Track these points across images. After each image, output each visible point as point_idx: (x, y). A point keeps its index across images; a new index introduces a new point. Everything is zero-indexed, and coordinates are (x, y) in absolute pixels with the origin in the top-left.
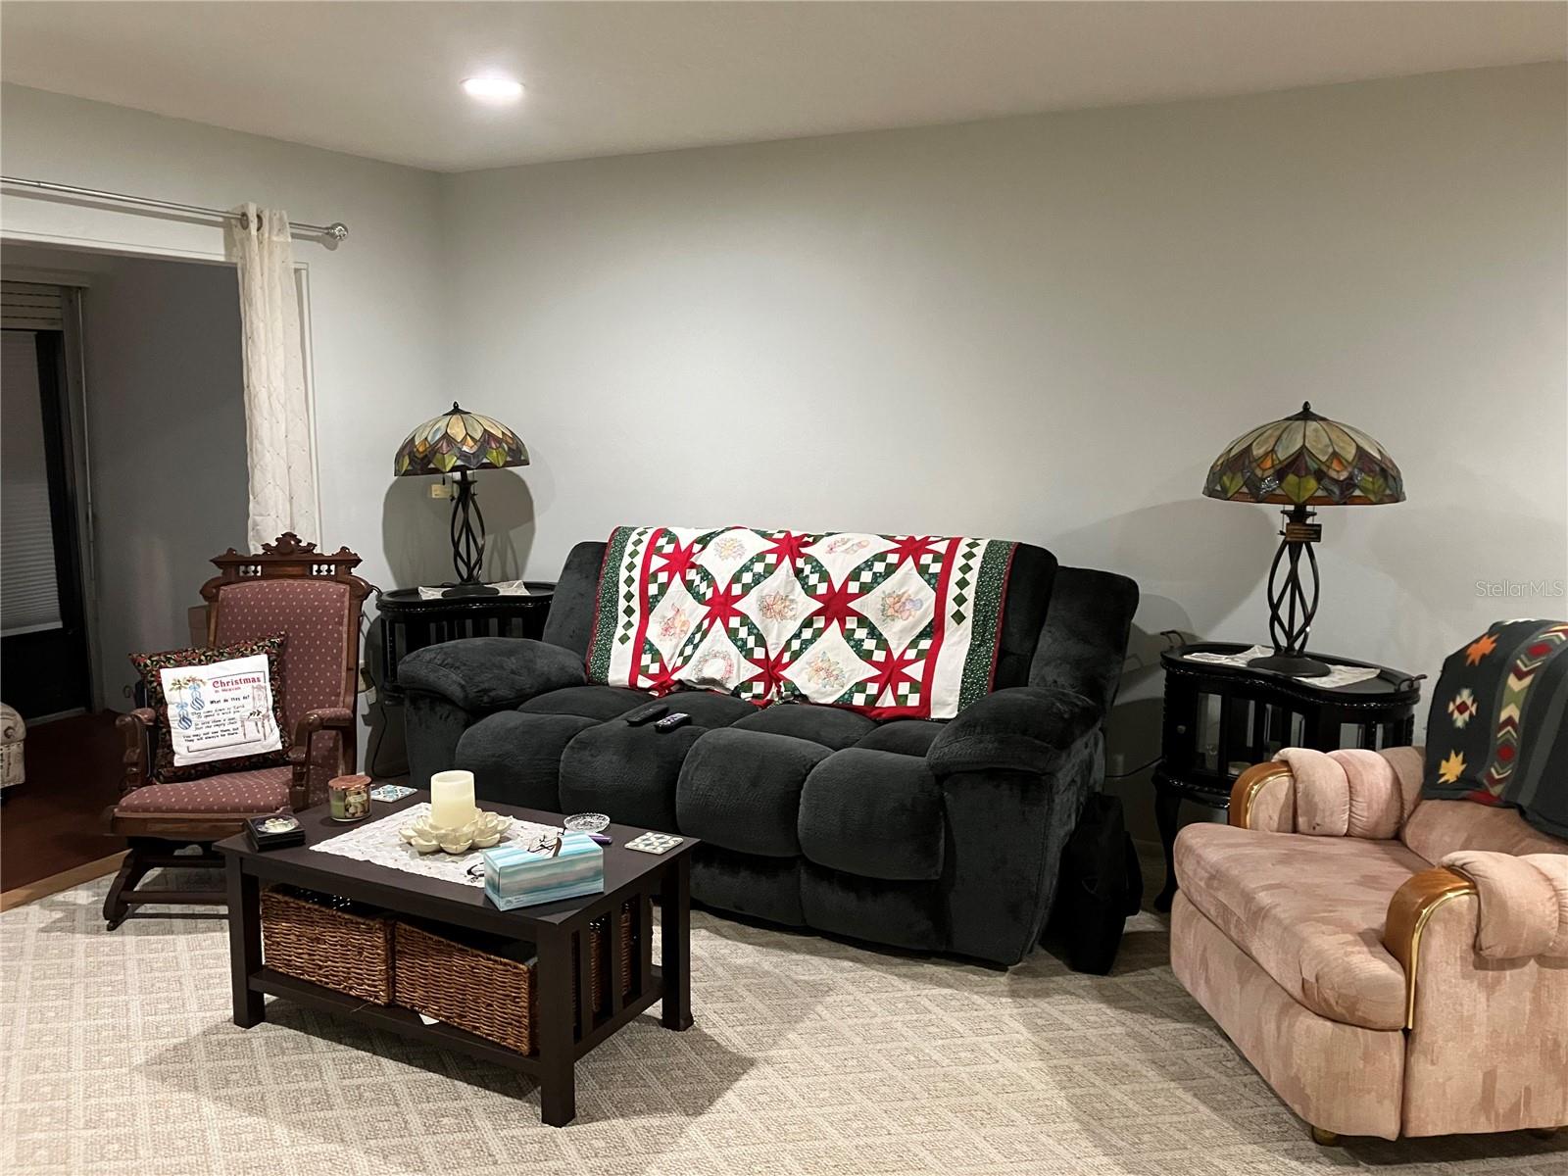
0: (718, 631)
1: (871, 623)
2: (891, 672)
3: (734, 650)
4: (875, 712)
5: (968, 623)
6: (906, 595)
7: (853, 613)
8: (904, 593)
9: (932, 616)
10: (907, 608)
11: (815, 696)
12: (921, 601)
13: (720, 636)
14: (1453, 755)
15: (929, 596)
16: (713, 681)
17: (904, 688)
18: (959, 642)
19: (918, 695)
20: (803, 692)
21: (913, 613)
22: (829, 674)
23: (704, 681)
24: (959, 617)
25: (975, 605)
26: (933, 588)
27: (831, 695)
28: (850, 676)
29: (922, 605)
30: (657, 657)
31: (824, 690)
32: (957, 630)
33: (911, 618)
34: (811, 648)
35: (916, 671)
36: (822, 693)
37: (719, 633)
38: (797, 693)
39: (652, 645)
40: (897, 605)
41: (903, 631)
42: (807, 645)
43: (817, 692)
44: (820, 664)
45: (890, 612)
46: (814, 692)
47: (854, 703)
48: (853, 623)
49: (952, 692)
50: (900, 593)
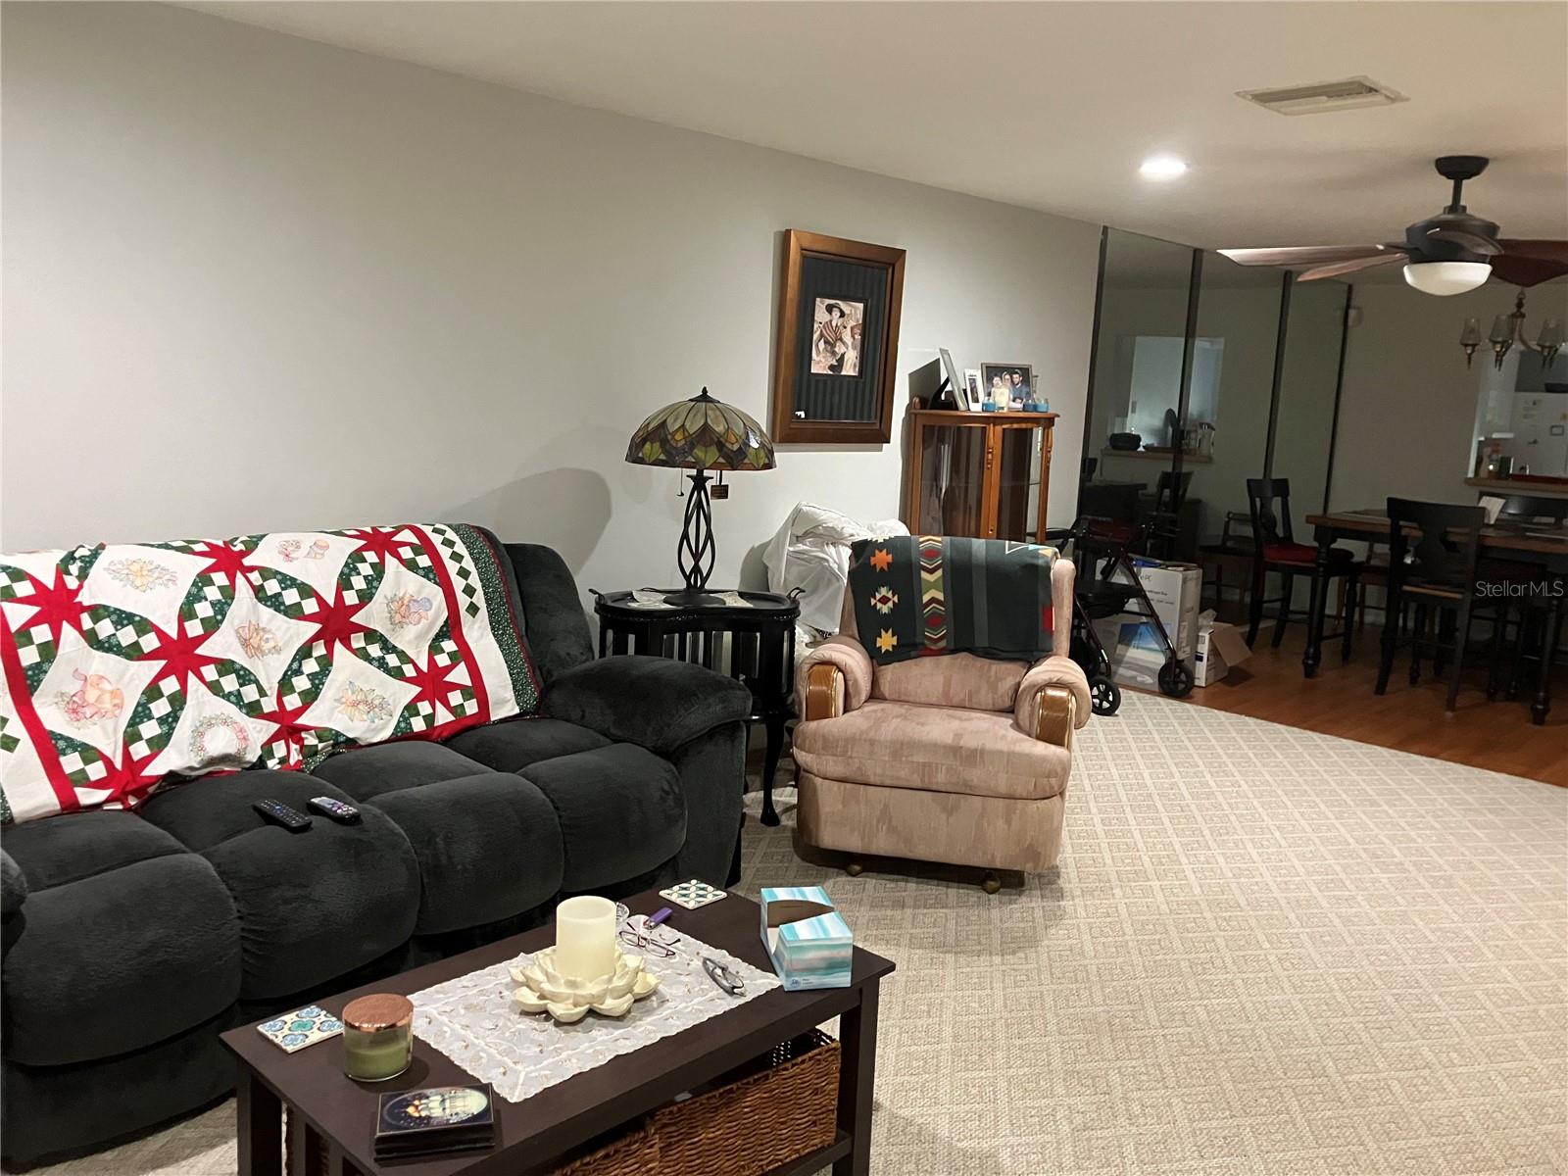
0: (197, 690)
1: (382, 635)
2: (433, 685)
3: (231, 710)
4: (436, 734)
5: (483, 612)
6: (408, 595)
7: (359, 628)
8: (404, 595)
9: (446, 614)
10: (412, 610)
11: (368, 735)
12: (428, 600)
13: (202, 696)
14: (883, 632)
15: (436, 593)
16: (225, 759)
17: (455, 698)
18: (482, 635)
19: (474, 701)
20: (351, 736)
21: (423, 614)
22: (371, 707)
23: (212, 761)
24: (473, 609)
25: (485, 594)
26: (435, 583)
27: (382, 729)
28: (394, 701)
29: (431, 605)
30: (89, 754)
31: (373, 725)
32: (473, 623)
33: (423, 620)
34: (328, 681)
35: (460, 675)
36: (373, 730)
37: (200, 693)
38: (342, 739)
39: (68, 740)
40: (402, 611)
41: (420, 637)
42: (321, 680)
43: (368, 730)
44: (354, 697)
45: (398, 618)
46: (365, 732)
47: (415, 730)
48: (358, 641)
49: (505, 687)
50: (401, 595)
